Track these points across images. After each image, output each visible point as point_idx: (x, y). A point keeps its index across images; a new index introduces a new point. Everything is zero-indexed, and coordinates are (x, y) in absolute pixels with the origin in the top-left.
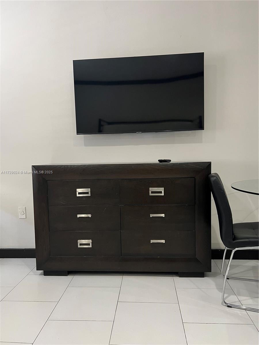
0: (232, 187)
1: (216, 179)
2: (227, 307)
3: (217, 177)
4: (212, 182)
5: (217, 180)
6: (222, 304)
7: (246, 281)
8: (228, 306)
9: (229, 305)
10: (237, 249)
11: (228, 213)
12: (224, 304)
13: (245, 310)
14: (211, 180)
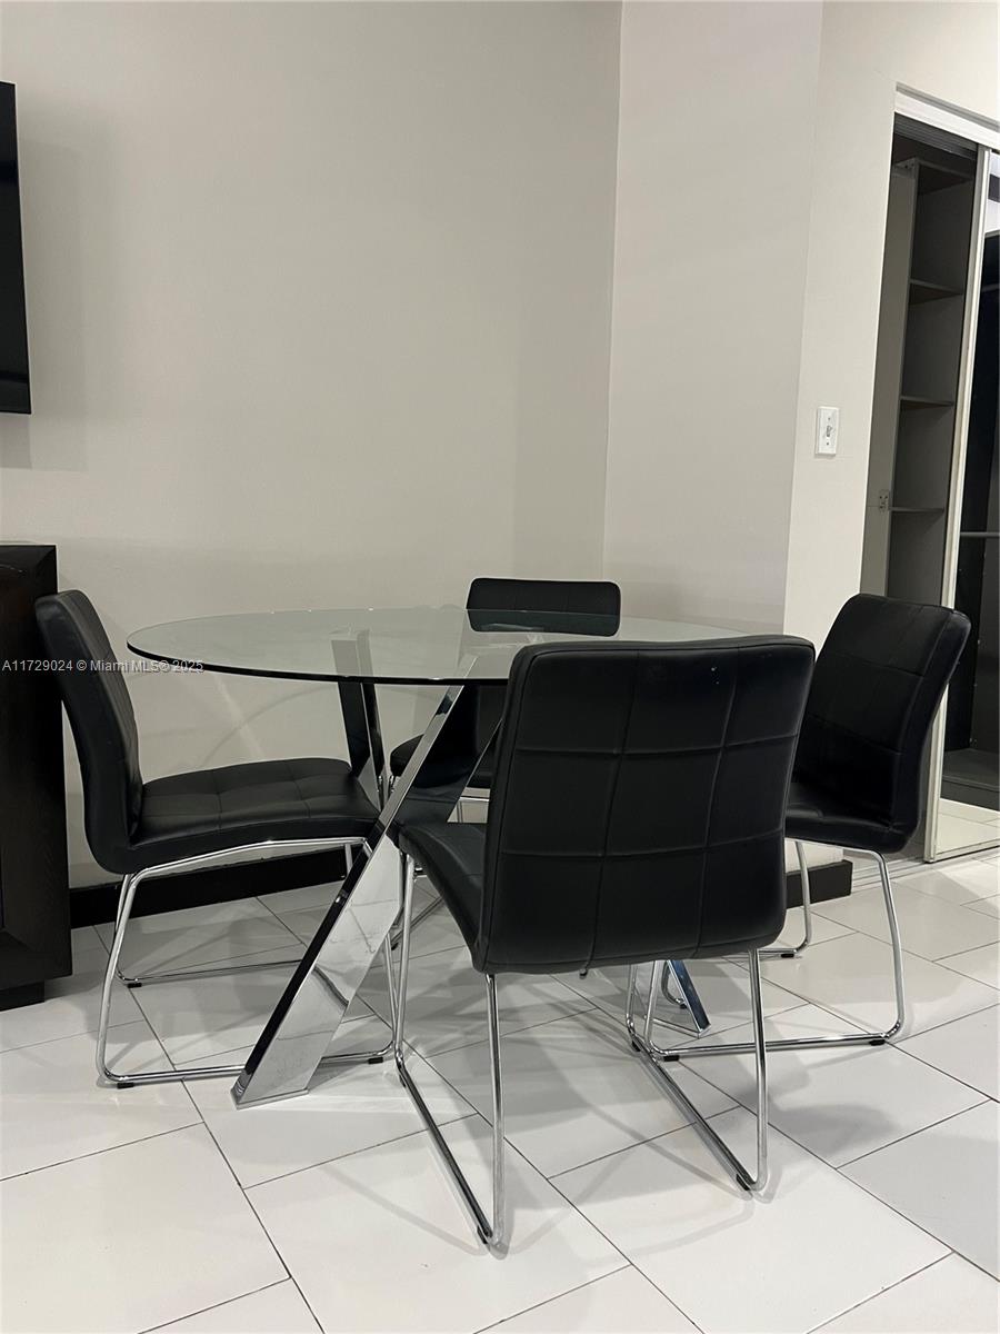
0: (130, 647)
1: (57, 616)
2: (116, 1090)
3: (63, 608)
4: (44, 626)
5: (61, 618)
6: (100, 1084)
7: (197, 980)
8: (122, 1086)
9: (121, 1079)
10: (147, 872)
11: (110, 743)
12: (108, 1082)
13: (181, 1080)
14: (37, 615)
